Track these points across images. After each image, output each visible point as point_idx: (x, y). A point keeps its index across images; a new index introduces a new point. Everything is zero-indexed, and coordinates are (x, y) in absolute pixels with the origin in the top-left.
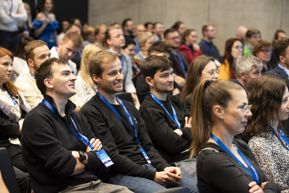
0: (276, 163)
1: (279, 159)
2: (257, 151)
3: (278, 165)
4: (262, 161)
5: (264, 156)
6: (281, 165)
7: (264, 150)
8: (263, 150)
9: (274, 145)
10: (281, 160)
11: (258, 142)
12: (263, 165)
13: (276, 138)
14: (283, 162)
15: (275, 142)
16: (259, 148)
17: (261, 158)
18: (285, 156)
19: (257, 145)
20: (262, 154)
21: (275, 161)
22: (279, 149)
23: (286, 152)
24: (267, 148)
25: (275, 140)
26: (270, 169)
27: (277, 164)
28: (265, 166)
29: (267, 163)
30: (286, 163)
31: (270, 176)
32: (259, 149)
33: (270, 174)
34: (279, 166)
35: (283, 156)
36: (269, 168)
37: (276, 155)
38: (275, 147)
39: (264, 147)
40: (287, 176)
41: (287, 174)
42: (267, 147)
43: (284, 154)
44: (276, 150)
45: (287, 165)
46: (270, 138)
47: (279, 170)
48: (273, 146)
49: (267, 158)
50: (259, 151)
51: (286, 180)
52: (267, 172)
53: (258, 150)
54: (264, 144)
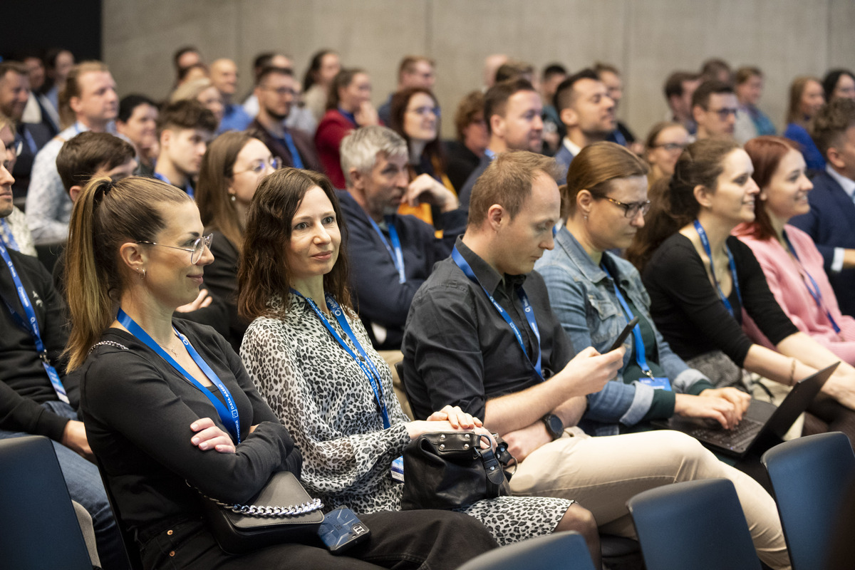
0: (309, 379)
1: (315, 370)
2: (258, 351)
3: (314, 384)
4: (270, 374)
5: (273, 362)
6: (321, 385)
7: (274, 348)
8: (272, 347)
9: (303, 337)
10: (322, 372)
11: (261, 328)
12: (274, 384)
13: (312, 320)
14: (326, 377)
15: (308, 329)
16: (263, 343)
17: (267, 367)
18: (332, 363)
19: (257, 336)
20: (269, 357)
21: (305, 375)
22: (317, 347)
23: (338, 355)
24: (282, 344)
25: (309, 325)
26: (290, 394)
27: (312, 381)
28: (279, 386)
29: (283, 379)
30: (332, 379)
31: (292, 409)
32: (261, 346)
33: (290, 405)
34: (315, 386)
35: (327, 363)
36: (289, 391)
37: (307, 361)
38: (306, 341)
39: (274, 341)
40: (337, 411)
41: (336, 406)
42: (283, 341)
43: (328, 358)
44: (307, 349)
45: (335, 385)
46: (296, 321)
47: (317, 397)
48: (302, 339)
49: (283, 366)
50: (262, 349)
51: (335, 422)
52: (283, 400)
53: (259, 348)
54: (275, 335)
